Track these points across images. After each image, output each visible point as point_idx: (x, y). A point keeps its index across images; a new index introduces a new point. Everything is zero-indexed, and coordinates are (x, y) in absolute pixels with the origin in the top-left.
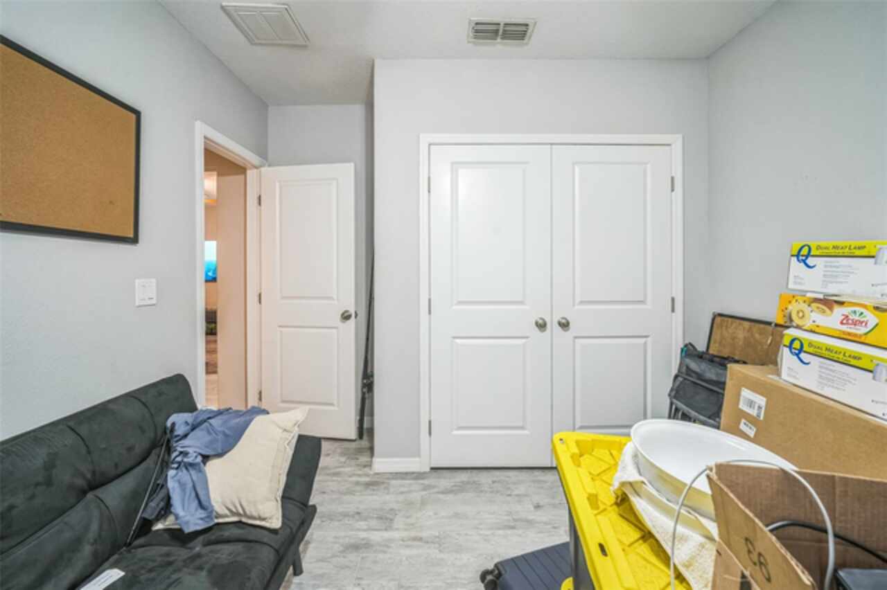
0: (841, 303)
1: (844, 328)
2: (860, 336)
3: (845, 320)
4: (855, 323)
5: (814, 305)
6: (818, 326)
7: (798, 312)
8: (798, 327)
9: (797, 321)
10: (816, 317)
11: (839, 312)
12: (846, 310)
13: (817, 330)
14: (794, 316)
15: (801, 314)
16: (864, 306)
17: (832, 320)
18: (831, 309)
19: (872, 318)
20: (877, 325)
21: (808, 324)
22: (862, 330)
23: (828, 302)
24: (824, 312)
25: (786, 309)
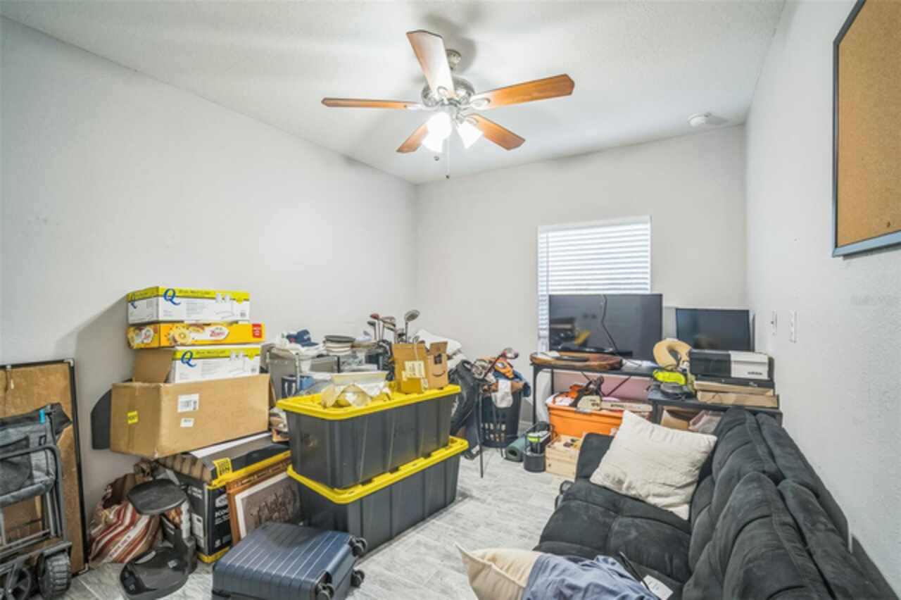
0: (208, 325)
1: (213, 338)
2: (222, 340)
3: (213, 334)
4: (218, 334)
5: (191, 329)
6: (196, 341)
7: (180, 335)
8: (183, 345)
9: (180, 341)
10: (194, 336)
11: (208, 329)
12: (212, 328)
13: (196, 343)
14: (177, 338)
15: (182, 336)
16: (222, 325)
17: (205, 335)
18: (203, 329)
19: (226, 330)
20: (229, 333)
21: (189, 341)
22: (222, 337)
23: (201, 326)
24: (198, 331)
25: (169, 334)
